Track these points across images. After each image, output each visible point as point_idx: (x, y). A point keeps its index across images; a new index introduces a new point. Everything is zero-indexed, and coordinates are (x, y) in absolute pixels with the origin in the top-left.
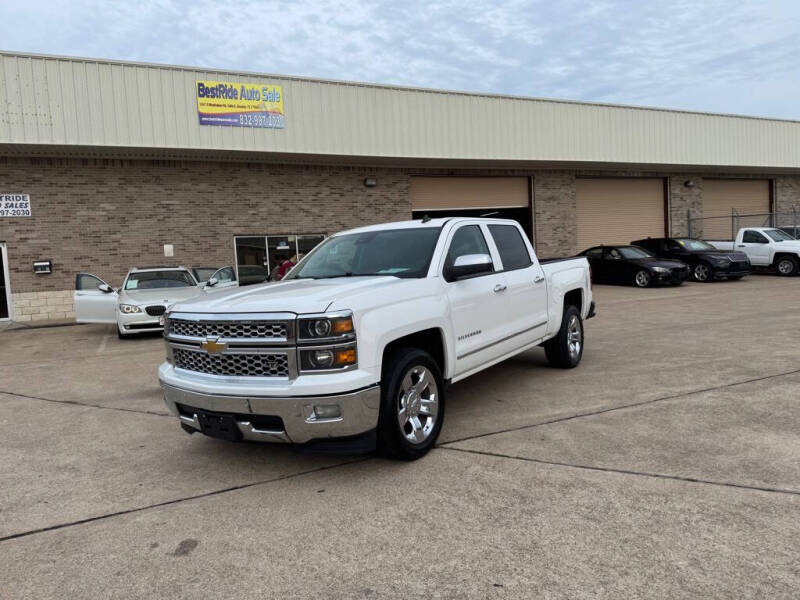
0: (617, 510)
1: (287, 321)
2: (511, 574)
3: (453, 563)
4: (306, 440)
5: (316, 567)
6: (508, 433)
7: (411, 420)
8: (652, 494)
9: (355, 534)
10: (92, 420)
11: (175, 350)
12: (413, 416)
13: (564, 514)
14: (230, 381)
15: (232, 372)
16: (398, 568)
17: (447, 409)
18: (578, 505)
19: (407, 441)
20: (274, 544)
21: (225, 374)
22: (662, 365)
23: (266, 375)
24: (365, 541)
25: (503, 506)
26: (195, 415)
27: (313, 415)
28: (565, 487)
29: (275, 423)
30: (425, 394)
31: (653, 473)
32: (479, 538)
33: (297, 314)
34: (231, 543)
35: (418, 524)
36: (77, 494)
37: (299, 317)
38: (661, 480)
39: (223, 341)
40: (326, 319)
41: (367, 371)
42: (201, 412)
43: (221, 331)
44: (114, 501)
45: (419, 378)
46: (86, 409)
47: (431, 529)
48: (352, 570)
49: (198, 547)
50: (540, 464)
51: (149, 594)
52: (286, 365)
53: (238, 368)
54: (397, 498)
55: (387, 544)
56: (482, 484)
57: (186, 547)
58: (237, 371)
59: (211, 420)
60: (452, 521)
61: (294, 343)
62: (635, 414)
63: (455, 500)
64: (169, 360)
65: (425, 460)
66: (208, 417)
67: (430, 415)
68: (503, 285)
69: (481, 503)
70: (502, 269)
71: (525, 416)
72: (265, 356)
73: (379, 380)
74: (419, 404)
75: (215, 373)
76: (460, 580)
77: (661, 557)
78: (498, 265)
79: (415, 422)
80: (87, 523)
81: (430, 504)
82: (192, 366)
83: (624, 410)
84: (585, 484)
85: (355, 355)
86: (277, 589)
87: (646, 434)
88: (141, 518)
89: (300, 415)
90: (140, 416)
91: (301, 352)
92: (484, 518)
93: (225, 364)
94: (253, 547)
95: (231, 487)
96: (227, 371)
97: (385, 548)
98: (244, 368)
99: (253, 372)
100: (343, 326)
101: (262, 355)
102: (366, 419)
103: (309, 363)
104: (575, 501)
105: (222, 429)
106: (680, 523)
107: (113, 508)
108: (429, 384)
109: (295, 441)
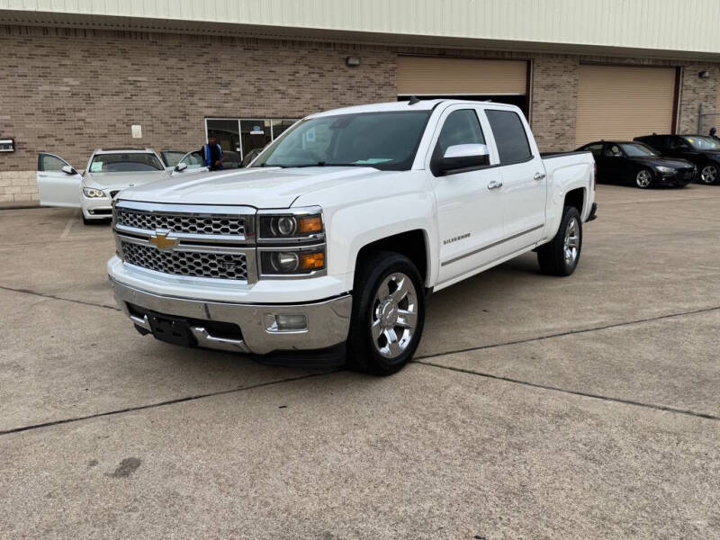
0: (620, 450)
1: (246, 216)
2: (495, 524)
3: (427, 505)
4: (267, 352)
5: (271, 501)
6: (493, 348)
7: (386, 333)
8: (661, 432)
9: (317, 461)
10: (46, 312)
11: (124, 243)
12: (389, 328)
13: (559, 451)
14: (182, 281)
15: (185, 271)
16: (364, 507)
17: (426, 325)
18: (574, 440)
19: (379, 354)
20: (226, 469)
21: (177, 273)
22: (667, 276)
23: (222, 277)
24: (328, 471)
25: (486, 436)
26: (146, 317)
27: (275, 325)
28: (559, 417)
29: (233, 331)
30: (403, 304)
31: (658, 404)
32: (458, 475)
33: (257, 209)
34: (178, 465)
35: (389, 453)
36: (19, 396)
37: (260, 212)
38: (671, 415)
39: (174, 236)
40: (291, 216)
41: (338, 278)
42: (152, 313)
43: (171, 224)
44: (56, 407)
45: (397, 287)
46: (41, 299)
47: (405, 460)
48: (311, 507)
49: (141, 467)
50: (530, 387)
51: (79, 523)
52: (245, 267)
53: (192, 268)
54: (367, 419)
55: (353, 476)
56: (463, 408)
57: (128, 467)
58: (190, 271)
59: (163, 323)
60: (429, 451)
61: (253, 242)
62: (638, 333)
63: (432, 425)
64: (117, 253)
65: (401, 376)
66: (159, 320)
67: (407, 328)
68: (498, 181)
69: (461, 431)
70: (498, 162)
71: (513, 329)
72: (221, 255)
73: (351, 288)
74: (396, 315)
75: (166, 271)
76: (435, 527)
77: (674, 513)
78: (494, 159)
79: (390, 335)
80: (23, 432)
81: (404, 429)
83: (626, 328)
84: (583, 415)
85: (324, 259)
86: (224, 526)
87: (651, 358)
88: (83, 430)
89: (260, 324)
90: (95, 309)
91: (262, 252)
92: (466, 450)
93: (177, 263)
94: (201, 472)
95: (185, 397)
96: (179, 270)
97: (350, 481)
98: (198, 268)
99: (209, 273)
100: (311, 225)
101: (203, 254)
102: (335, 331)
103: (270, 266)
104: (571, 436)
105: (174, 334)
106: (695, 470)
107: (54, 415)
108: (409, 293)
109: (254, 351)
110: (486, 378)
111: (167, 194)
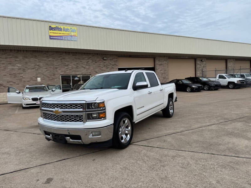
0: (191, 165)
1: (83, 103)
3: (140, 184)
4: (89, 143)
6: (153, 139)
7: (123, 136)
8: (201, 159)
9: (106, 175)
10: (14, 136)
11: (44, 113)
12: (123, 134)
13: (174, 166)
14: (62, 124)
15: (64, 120)
17: (134, 133)
18: (178, 163)
19: (121, 142)
20: (79, 179)
21: (61, 121)
22: (198, 116)
23: (75, 122)
24: (110, 177)
25: (154, 164)
26: (51, 135)
27: (91, 135)
28: (173, 157)
29: (79, 137)
30: (127, 127)
31: (200, 152)
32: (148, 175)
33: (86, 101)
34: (65, 179)
35: (127, 171)
36: (10, 162)
37: (87, 102)
38: (203, 154)
39: (60, 110)
40: (96, 103)
41: (109, 120)
42: (53, 134)
43: (60, 107)
44: (23, 165)
45: (125, 122)
46: (12, 132)
47: (132, 172)
49: (53, 180)
50: (164, 149)
52: (82, 118)
53: (66, 119)
54: (119, 162)
55: (117, 178)
56: (147, 156)
57: (49, 181)
59: (56, 136)
60: (138, 169)
61: (85, 111)
62: (192, 133)
63: (138, 162)
64: (41, 116)
65: (127, 149)
67: (129, 134)
68: (151, 91)
69: (147, 163)
70: (150, 86)
71: (158, 133)
72: (75, 115)
73: (113, 123)
74: (125, 130)
75: (57, 121)
77: (207, 180)
79: (124, 136)
80: (14, 173)
81: (130, 164)
82: (50, 119)
83: (189, 131)
84: (180, 156)
85: (105, 115)
87: (196, 139)
88: (33, 171)
89: (87, 135)
90: (30, 134)
91: (88, 114)
92: (149, 168)
93: (61, 118)
94: (72, 180)
95: (63, 159)
96: (62, 120)
97: (117, 179)
98: (68, 119)
99: (71, 121)
100: (101, 105)
101: (74, 115)
102: (109, 136)
103: (90, 117)
104: (177, 162)
105: (60, 140)
106: (211, 168)
107: (23, 167)
108: (129, 124)
109: (85, 143)
110: (152, 148)
111: (59, 98)
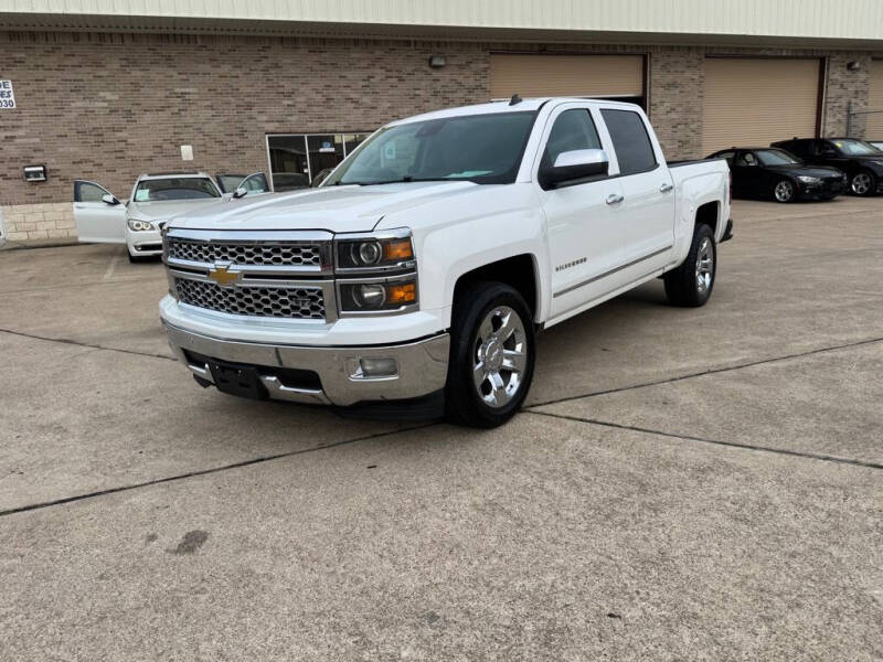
0: (776, 508)
1: (321, 242)
2: (632, 599)
3: (549, 578)
4: (351, 403)
5: (363, 577)
6: (617, 393)
7: (490, 378)
8: (824, 486)
9: (415, 529)
10: (90, 363)
11: (177, 280)
12: (493, 372)
13: (702, 511)
14: (247, 322)
15: (251, 310)
16: (474, 581)
17: (537, 369)
18: (720, 498)
19: (483, 404)
20: (308, 540)
21: (242, 313)
22: (818, 304)
23: (296, 316)
24: (429, 541)
25: (615, 496)
26: (207, 366)
27: (360, 371)
28: (701, 471)
29: (310, 379)
30: (510, 344)
31: (818, 454)
32: (585, 542)
33: (334, 233)
34: (252, 538)
35: (500, 518)
36: (62, 462)
37: (338, 237)
38: (835, 465)
39: (236, 268)
40: (374, 241)
41: (433, 313)
42: (213, 361)
43: (233, 254)
44: (105, 474)
45: (501, 323)
46: (84, 349)
47: (519, 525)
48: (411, 583)
49: (208, 542)
50: (663, 437)
51: (138, 608)
52: (321, 303)
53: (259, 306)
54: (471, 478)
55: (458, 546)
56: (585, 463)
57: (193, 542)
58: (257, 310)
59: (227, 372)
60: (546, 515)
61: (330, 273)
62: (788, 370)
63: (549, 485)
64: (171, 292)
65: (508, 428)
66: (223, 369)
67: (515, 371)
68: (619, 195)
69: (585, 490)
70: (618, 172)
71: (639, 370)
72: (294, 290)
73: (448, 325)
74: (501, 356)
75: (229, 311)
76: (559, 605)
77: (847, 581)
78: (614, 169)
79: (495, 380)
80: (69, 503)
81: (516, 490)
82: (200, 301)
83: (774, 365)
84: (728, 468)
85: (416, 291)
86: (309, 609)
87: (805, 398)
88: (140, 499)
89: (342, 370)
90: (147, 359)
91: (341, 285)
92: (591, 513)
93: (242, 300)
94: (279, 545)
95: (256, 457)
96: (244, 310)
97: (455, 551)
98: (266, 306)
99: (279, 312)
100: (399, 251)
101: (271, 289)
102: (431, 376)
103: (351, 301)
104: (716, 493)
105: (242, 385)
106: (869, 530)
107: (104, 484)
108: (515, 330)
109: (337, 403)
110: (610, 428)
111: (227, 219)
